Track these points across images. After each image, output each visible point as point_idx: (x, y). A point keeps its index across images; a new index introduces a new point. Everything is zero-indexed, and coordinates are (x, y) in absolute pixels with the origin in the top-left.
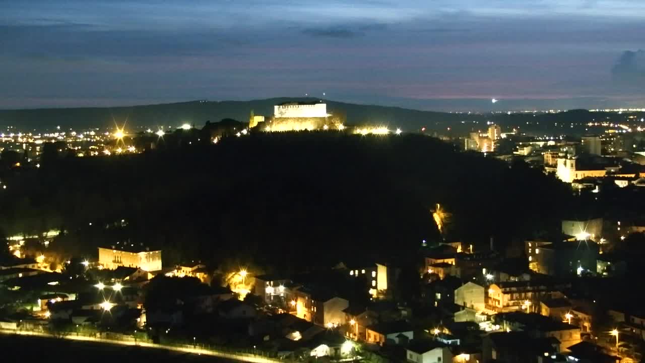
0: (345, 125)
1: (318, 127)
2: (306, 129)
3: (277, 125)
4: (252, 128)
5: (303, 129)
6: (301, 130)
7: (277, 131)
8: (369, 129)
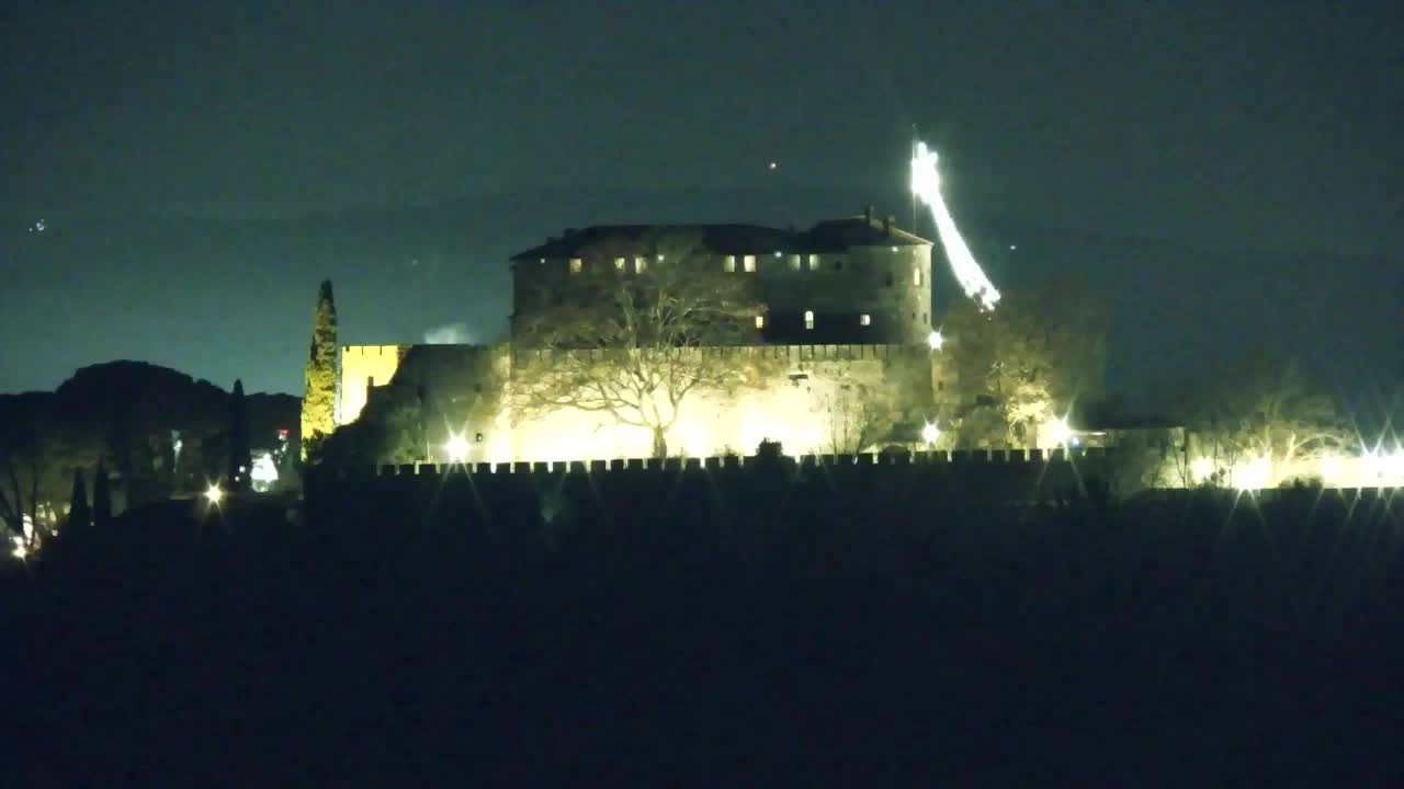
0: (1089, 416)
1: (867, 435)
2: (769, 450)
3: (524, 423)
4: (321, 444)
5: (747, 449)
6: (731, 459)
7: (532, 459)
8: (1292, 445)
